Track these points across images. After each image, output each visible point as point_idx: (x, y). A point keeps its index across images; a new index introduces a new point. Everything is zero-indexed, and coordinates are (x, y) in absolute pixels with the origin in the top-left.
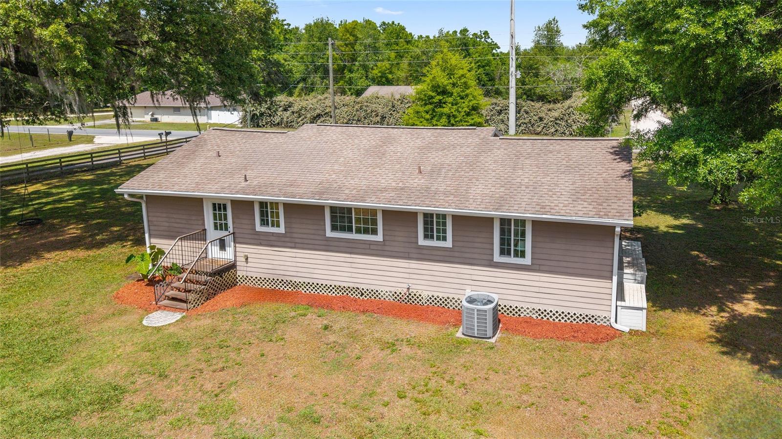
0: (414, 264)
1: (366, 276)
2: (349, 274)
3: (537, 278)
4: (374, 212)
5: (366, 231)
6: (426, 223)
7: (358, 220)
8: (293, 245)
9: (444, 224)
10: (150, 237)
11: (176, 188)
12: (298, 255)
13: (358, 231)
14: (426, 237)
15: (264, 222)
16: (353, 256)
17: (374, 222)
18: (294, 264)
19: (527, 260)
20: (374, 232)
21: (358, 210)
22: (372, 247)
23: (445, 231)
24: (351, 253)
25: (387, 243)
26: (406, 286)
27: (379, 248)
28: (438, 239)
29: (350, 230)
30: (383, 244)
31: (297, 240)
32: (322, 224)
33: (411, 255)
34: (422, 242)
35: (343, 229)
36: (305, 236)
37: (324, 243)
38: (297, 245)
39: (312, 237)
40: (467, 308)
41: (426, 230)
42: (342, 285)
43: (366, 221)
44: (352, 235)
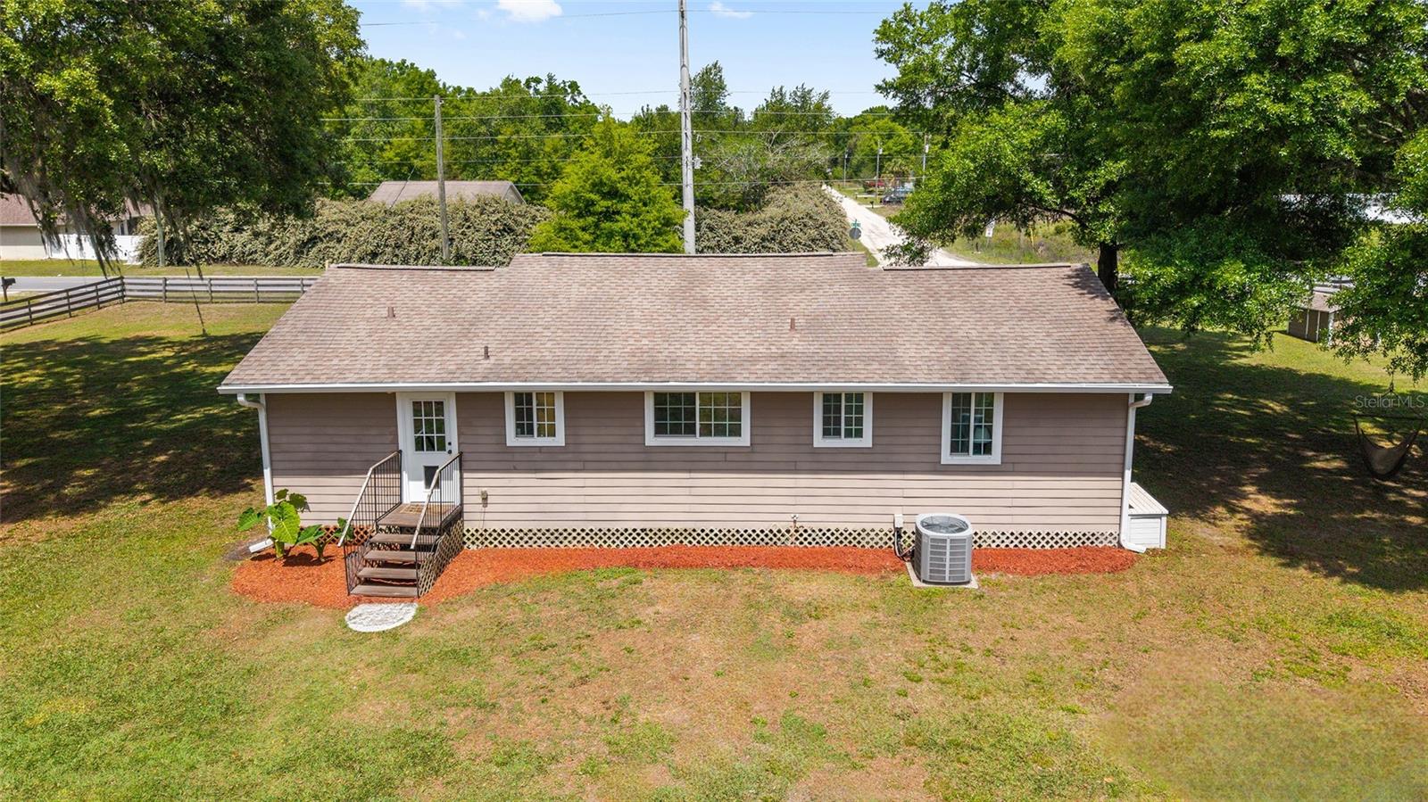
0: (804, 480)
1: (718, 508)
2: (687, 508)
3: (1009, 485)
4: (735, 397)
5: (720, 431)
6: (826, 410)
7: (705, 415)
8: (579, 465)
9: (860, 410)
10: (273, 475)
11: (351, 376)
12: (589, 483)
13: (706, 431)
14: (826, 433)
15: (524, 429)
16: (693, 475)
17: (736, 415)
18: (581, 499)
19: (995, 458)
20: (736, 431)
21: (707, 396)
22: (729, 457)
23: (860, 421)
24: (690, 471)
25: (758, 448)
26: (789, 517)
27: (744, 458)
28: (849, 434)
29: (690, 430)
30: (749, 450)
31: (589, 457)
32: (639, 424)
33: (800, 466)
34: (819, 441)
35: (676, 431)
36: (603, 448)
37: (642, 457)
38: (588, 465)
39: (618, 448)
40: (933, 540)
41: (826, 421)
42: (673, 526)
43: (719, 415)
44: (694, 439)
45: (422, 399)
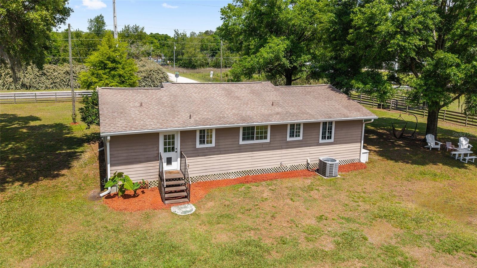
0: (284, 151)
1: (259, 162)
2: (250, 163)
3: (335, 147)
4: (266, 127)
5: (261, 138)
6: (291, 129)
7: (257, 133)
8: (219, 153)
9: (299, 129)
10: (111, 166)
12: (222, 158)
13: (257, 139)
14: (290, 136)
15: (202, 142)
16: (253, 153)
17: (266, 132)
18: (219, 164)
19: (332, 140)
20: (266, 138)
21: (258, 127)
22: (264, 146)
23: (299, 132)
24: (252, 151)
25: (272, 143)
26: (279, 163)
27: (267, 146)
28: (296, 136)
29: (252, 138)
30: (269, 143)
31: (222, 149)
32: (238, 137)
33: (283, 147)
34: (289, 139)
35: (248, 139)
36: (226, 146)
37: (238, 148)
38: (222, 152)
39: (231, 146)
41: (290, 133)
42: (246, 170)
43: (261, 133)
44: (254, 141)
45: (167, 134)
